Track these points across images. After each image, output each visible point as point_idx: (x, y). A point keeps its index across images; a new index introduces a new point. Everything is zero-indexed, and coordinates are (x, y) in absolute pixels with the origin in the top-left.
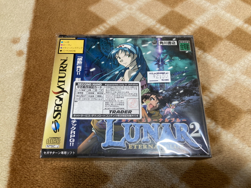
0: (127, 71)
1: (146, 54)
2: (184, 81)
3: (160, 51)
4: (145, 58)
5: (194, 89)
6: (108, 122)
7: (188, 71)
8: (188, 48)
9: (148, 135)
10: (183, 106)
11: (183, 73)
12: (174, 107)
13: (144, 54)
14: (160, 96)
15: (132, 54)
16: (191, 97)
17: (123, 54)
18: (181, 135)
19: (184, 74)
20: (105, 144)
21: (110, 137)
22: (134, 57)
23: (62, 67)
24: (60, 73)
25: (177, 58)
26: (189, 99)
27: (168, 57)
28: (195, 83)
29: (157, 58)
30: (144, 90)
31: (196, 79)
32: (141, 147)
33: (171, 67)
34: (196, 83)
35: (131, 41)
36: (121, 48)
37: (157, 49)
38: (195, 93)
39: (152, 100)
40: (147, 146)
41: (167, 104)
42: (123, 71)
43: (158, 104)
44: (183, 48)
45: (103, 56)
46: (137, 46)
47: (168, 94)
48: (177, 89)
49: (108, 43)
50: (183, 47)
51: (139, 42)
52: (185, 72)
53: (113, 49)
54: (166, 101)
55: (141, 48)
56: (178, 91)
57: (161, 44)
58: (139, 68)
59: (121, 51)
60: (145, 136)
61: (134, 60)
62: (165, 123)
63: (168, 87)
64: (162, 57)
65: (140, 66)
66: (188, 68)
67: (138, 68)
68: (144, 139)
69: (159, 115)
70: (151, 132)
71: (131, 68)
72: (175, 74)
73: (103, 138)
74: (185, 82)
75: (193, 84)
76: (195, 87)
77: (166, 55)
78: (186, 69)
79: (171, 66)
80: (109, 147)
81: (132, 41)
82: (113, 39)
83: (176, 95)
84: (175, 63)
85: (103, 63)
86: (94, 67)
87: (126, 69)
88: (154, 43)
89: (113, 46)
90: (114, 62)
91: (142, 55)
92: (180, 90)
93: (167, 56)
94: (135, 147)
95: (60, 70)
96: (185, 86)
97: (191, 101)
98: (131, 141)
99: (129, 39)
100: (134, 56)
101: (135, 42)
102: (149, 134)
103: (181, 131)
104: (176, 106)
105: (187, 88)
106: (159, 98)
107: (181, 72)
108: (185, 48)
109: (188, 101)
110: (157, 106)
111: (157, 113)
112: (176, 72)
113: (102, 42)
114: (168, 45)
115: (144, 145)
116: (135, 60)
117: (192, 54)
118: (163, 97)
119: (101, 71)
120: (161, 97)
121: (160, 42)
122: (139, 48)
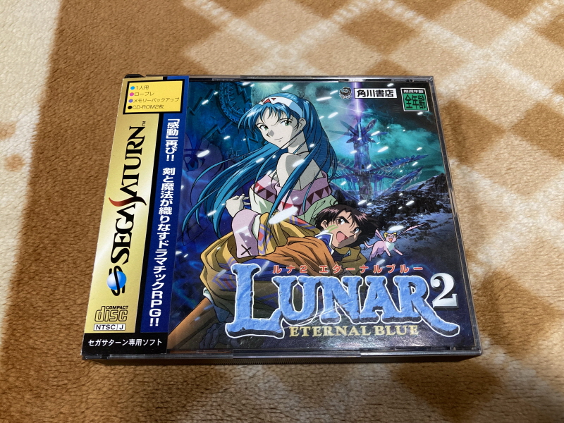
0: (284, 157)
1: (326, 118)
2: (415, 178)
3: (358, 111)
4: (326, 127)
5: (438, 197)
6: (241, 274)
7: (424, 157)
8: (422, 105)
9: (334, 305)
10: (415, 237)
11: (413, 160)
12: (394, 239)
13: (321, 118)
14: (360, 214)
15: (295, 119)
16: (433, 216)
17: (274, 118)
18: (412, 304)
19: (415, 164)
20: (234, 326)
21: (244, 310)
22: (300, 125)
23: (132, 143)
24: (126, 158)
25: (399, 126)
26: (427, 219)
27: (377, 124)
28: (441, 184)
29: (351, 127)
30: (323, 200)
31: (442, 174)
32: (319, 331)
33: (385, 148)
34: (443, 183)
35: (291, 89)
36: (268, 105)
37: (353, 106)
38: (441, 206)
39: (343, 223)
40: (334, 331)
41: (377, 231)
42: (274, 157)
43: (357, 232)
44: (411, 105)
45: (228, 123)
46: (305, 100)
47: (378, 208)
48: (399, 197)
49: (238, 93)
50: (411, 102)
51: (310, 90)
52: (417, 159)
53: (251, 107)
54: (375, 225)
55: (315, 105)
56: (403, 202)
57: (361, 97)
58: (312, 149)
59: (268, 112)
60: (328, 307)
61: (298, 131)
62: (374, 275)
63: (380, 194)
64: (363, 124)
65: (312, 145)
66: (423, 151)
67: (310, 150)
68: (326, 312)
69: (359, 258)
70: (341, 297)
71: (291, 150)
72: (394, 163)
73: (230, 313)
74: (418, 181)
75: (436, 186)
76: (441, 191)
77: (373, 119)
78: (419, 152)
79: (385, 144)
80: (243, 332)
81: (294, 88)
82: (250, 85)
83: (399, 212)
84: (393, 138)
85: (227, 138)
86: (207, 148)
87: (281, 152)
88: (344, 94)
89: (250, 100)
90: (253, 135)
91: (317, 122)
92: (405, 200)
93: (374, 122)
94: (305, 331)
95: (128, 152)
96: (417, 191)
97: (432, 225)
98: (296, 317)
99: (286, 85)
100: (298, 123)
101: (301, 92)
102: (337, 301)
103: (411, 293)
104: (399, 235)
105: (422, 194)
106: (360, 218)
107: (407, 157)
108: (416, 105)
109: (426, 224)
110: (355, 236)
111: (354, 253)
112: (396, 159)
113: (224, 90)
114: (376, 97)
115: (325, 328)
116: (301, 132)
117: (432, 117)
118: (369, 216)
119: (223, 156)
120: (364, 216)
121: (358, 92)
122: (310, 104)
